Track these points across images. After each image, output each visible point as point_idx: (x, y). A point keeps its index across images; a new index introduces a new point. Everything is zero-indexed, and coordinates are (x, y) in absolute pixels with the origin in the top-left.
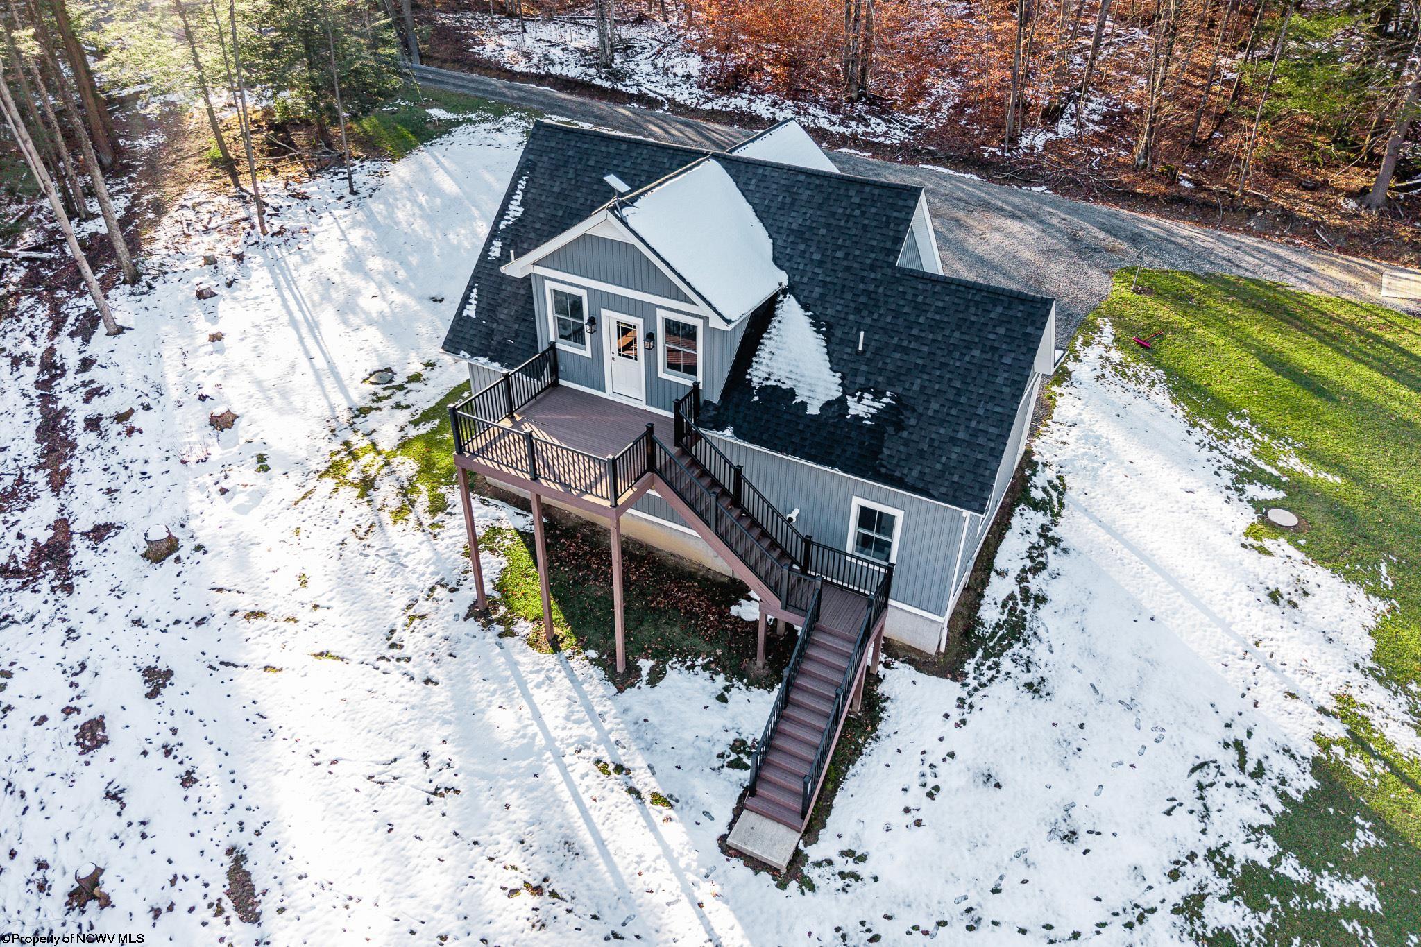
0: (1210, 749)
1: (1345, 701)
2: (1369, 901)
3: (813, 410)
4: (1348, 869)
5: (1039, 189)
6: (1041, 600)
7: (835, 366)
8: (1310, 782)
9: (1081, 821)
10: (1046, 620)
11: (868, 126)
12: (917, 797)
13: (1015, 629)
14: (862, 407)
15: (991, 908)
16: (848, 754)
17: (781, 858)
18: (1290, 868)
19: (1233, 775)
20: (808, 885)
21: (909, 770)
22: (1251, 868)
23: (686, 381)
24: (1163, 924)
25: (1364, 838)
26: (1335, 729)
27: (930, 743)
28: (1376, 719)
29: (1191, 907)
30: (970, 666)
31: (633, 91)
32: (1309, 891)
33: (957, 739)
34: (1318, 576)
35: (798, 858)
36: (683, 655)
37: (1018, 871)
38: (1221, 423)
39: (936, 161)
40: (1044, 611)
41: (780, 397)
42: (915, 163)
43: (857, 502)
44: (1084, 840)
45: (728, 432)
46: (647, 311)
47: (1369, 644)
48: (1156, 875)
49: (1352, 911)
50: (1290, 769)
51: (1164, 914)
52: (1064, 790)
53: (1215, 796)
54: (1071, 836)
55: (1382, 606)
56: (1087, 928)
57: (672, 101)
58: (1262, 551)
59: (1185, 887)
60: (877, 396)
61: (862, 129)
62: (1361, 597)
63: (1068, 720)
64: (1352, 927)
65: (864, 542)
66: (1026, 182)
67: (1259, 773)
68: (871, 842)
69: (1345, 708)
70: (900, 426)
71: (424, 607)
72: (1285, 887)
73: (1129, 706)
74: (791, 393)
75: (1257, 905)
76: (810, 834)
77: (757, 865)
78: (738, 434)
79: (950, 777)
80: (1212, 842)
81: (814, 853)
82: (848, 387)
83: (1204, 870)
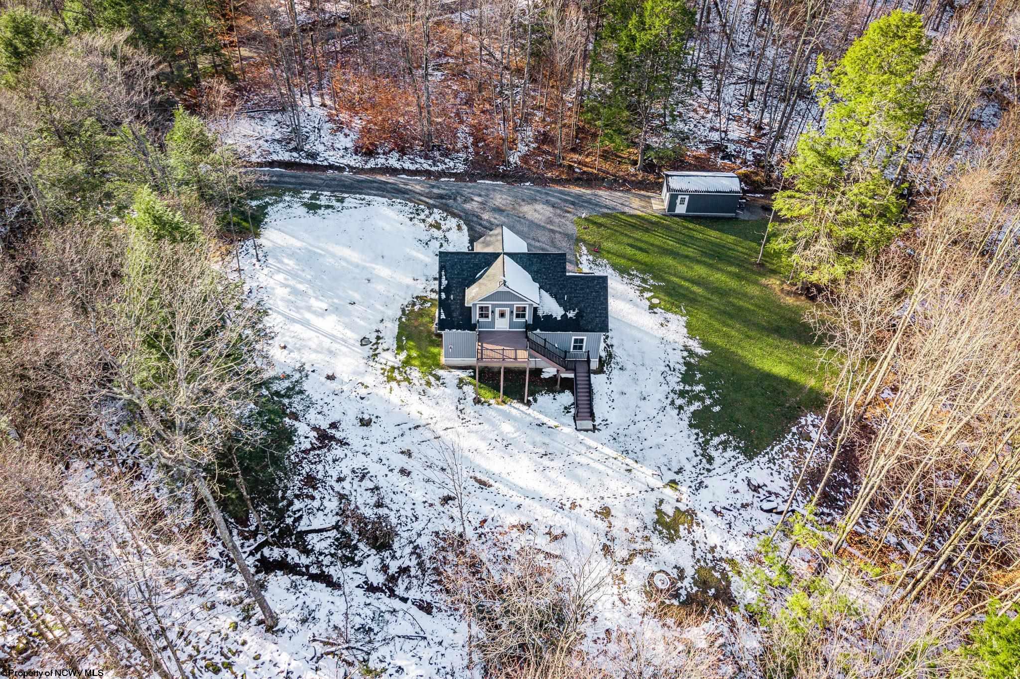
0: (663, 369)
1: (685, 346)
2: (703, 388)
3: (559, 318)
4: (698, 383)
5: (527, 184)
6: (612, 346)
7: (560, 305)
8: (685, 368)
9: (645, 394)
10: (616, 351)
11: (446, 164)
12: (610, 403)
13: (610, 355)
14: (571, 314)
15: (636, 419)
16: (591, 400)
17: (591, 427)
18: (687, 388)
19: (670, 373)
20: (599, 430)
21: (606, 399)
22: (680, 391)
23: (523, 320)
24: (668, 408)
25: (699, 376)
26: (685, 354)
27: (607, 390)
28: (693, 348)
29: (672, 403)
30: (605, 369)
31: (325, 163)
32: (692, 391)
33: (612, 387)
34: (669, 315)
35: (594, 426)
36: (538, 392)
37: (638, 410)
38: (629, 274)
39: (483, 178)
40: (614, 348)
41: (549, 318)
42: (475, 181)
43: (574, 338)
44: (647, 398)
45: (538, 331)
46: (511, 306)
47: (686, 330)
48: (664, 400)
49: (701, 391)
50: (680, 367)
51: (668, 406)
52: (639, 389)
53: (668, 378)
54: (645, 399)
55: (685, 319)
56: (655, 415)
57: (348, 166)
58: (655, 313)
59: (670, 399)
60: (574, 310)
61: (444, 167)
62: (680, 317)
63: (632, 373)
64: (702, 394)
65: (575, 347)
66: (521, 182)
67: (674, 370)
68: (607, 416)
69: (686, 348)
70: (582, 317)
71: (461, 407)
72: (687, 392)
73: (643, 365)
74: (551, 315)
75: (684, 397)
76: (593, 420)
77: (587, 431)
78: (541, 330)
79: (615, 396)
80: (671, 388)
81: (596, 423)
82: (566, 310)
83: (672, 395)
